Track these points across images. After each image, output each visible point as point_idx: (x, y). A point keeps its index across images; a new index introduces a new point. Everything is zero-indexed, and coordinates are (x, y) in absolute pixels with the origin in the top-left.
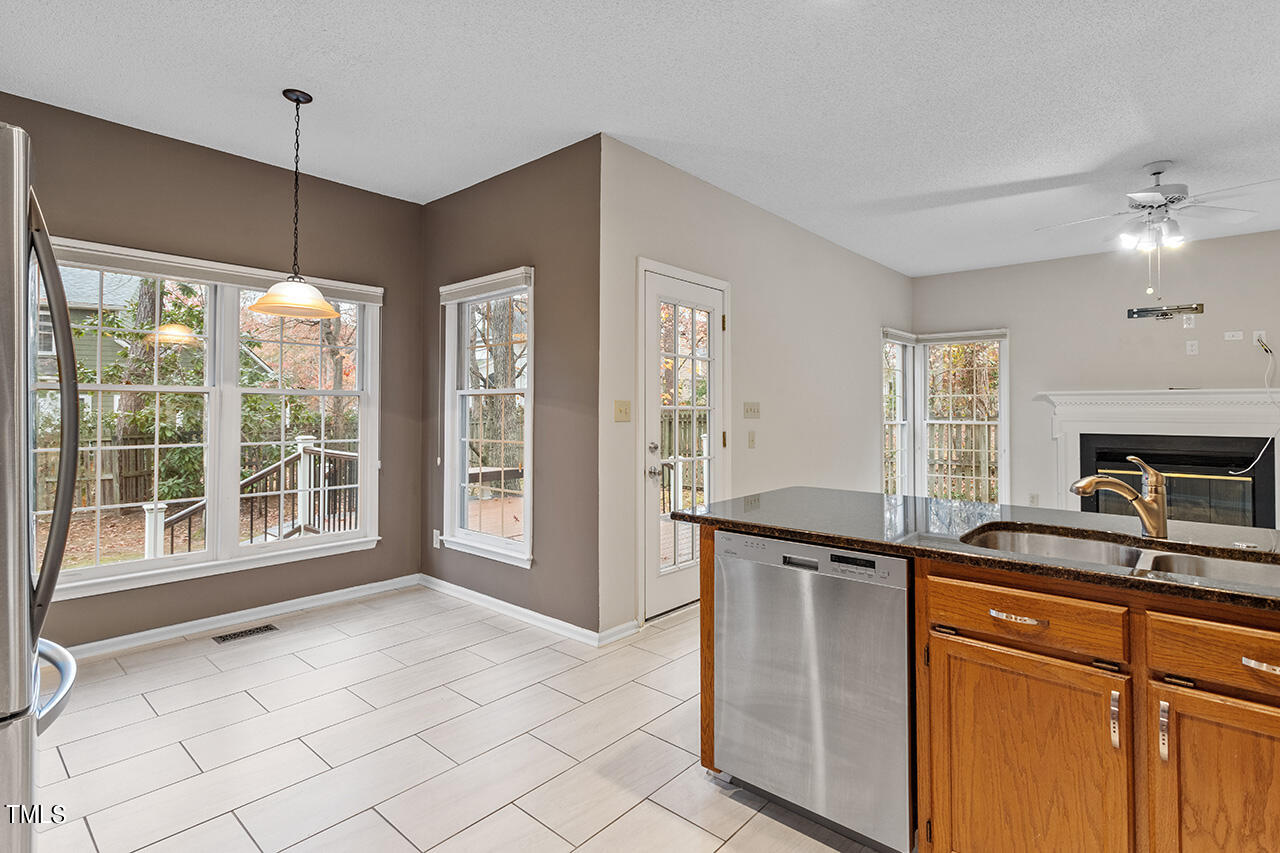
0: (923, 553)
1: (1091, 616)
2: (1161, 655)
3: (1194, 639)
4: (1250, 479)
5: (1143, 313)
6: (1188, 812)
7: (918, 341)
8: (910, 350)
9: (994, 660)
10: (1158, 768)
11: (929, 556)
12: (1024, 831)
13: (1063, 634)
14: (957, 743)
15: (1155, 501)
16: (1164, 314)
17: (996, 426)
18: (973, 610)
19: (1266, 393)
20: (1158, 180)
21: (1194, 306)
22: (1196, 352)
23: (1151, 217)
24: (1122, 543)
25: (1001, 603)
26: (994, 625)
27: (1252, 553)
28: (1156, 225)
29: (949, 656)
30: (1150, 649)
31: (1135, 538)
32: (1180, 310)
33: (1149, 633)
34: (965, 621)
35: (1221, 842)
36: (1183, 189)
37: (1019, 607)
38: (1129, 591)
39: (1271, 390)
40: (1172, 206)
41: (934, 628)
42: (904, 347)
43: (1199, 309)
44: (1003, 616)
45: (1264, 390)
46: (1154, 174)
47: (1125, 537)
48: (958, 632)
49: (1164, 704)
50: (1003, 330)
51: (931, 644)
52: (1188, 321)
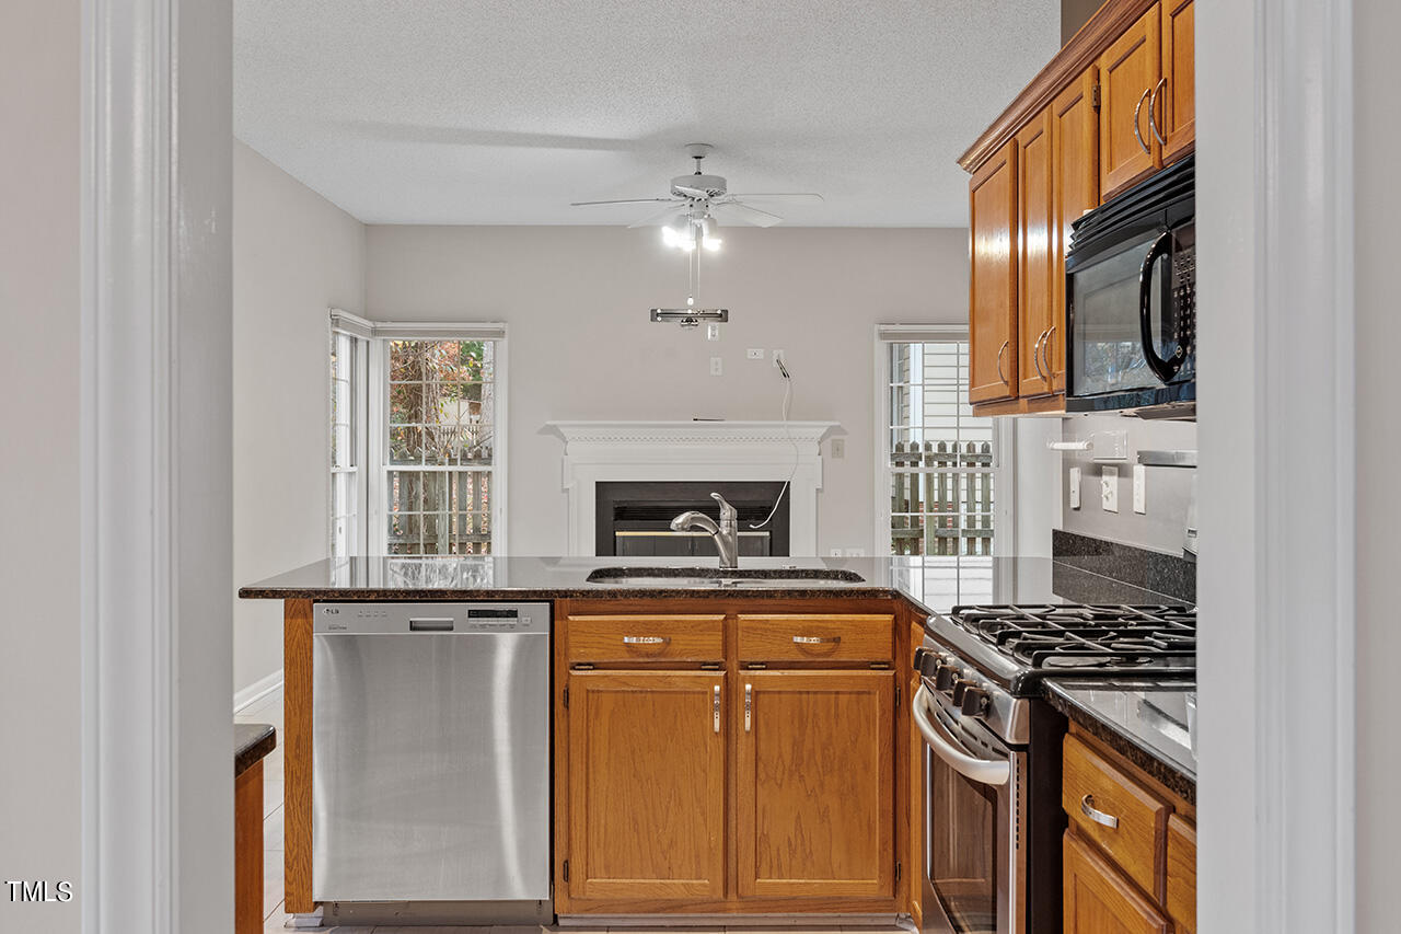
0: (566, 594)
1: (700, 628)
2: (747, 649)
3: (766, 630)
4: (768, 534)
5: (666, 315)
6: (761, 766)
7: (375, 332)
8: (362, 347)
9: (626, 684)
10: (743, 739)
11: (572, 596)
12: (648, 833)
13: (681, 647)
14: (594, 772)
15: (730, 534)
16: (689, 320)
17: (490, 473)
18: (609, 641)
19: (783, 426)
20: (699, 166)
21: (719, 312)
22: (719, 373)
23: (693, 210)
24: (705, 577)
25: (633, 629)
26: (628, 651)
27: (793, 572)
28: (696, 221)
29: (588, 691)
30: (740, 645)
31: (715, 570)
32: (706, 315)
33: (740, 633)
34: (603, 653)
35: (779, 782)
36: (722, 183)
37: (649, 630)
38: (726, 601)
39: (790, 423)
40: (711, 200)
41: (574, 669)
42: (354, 341)
43: (723, 316)
44: (634, 640)
45: (782, 423)
46: (696, 158)
47: (708, 570)
48: (595, 667)
49: (748, 687)
50: (500, 326)
51: (571, 683)
52: (711, 329)
